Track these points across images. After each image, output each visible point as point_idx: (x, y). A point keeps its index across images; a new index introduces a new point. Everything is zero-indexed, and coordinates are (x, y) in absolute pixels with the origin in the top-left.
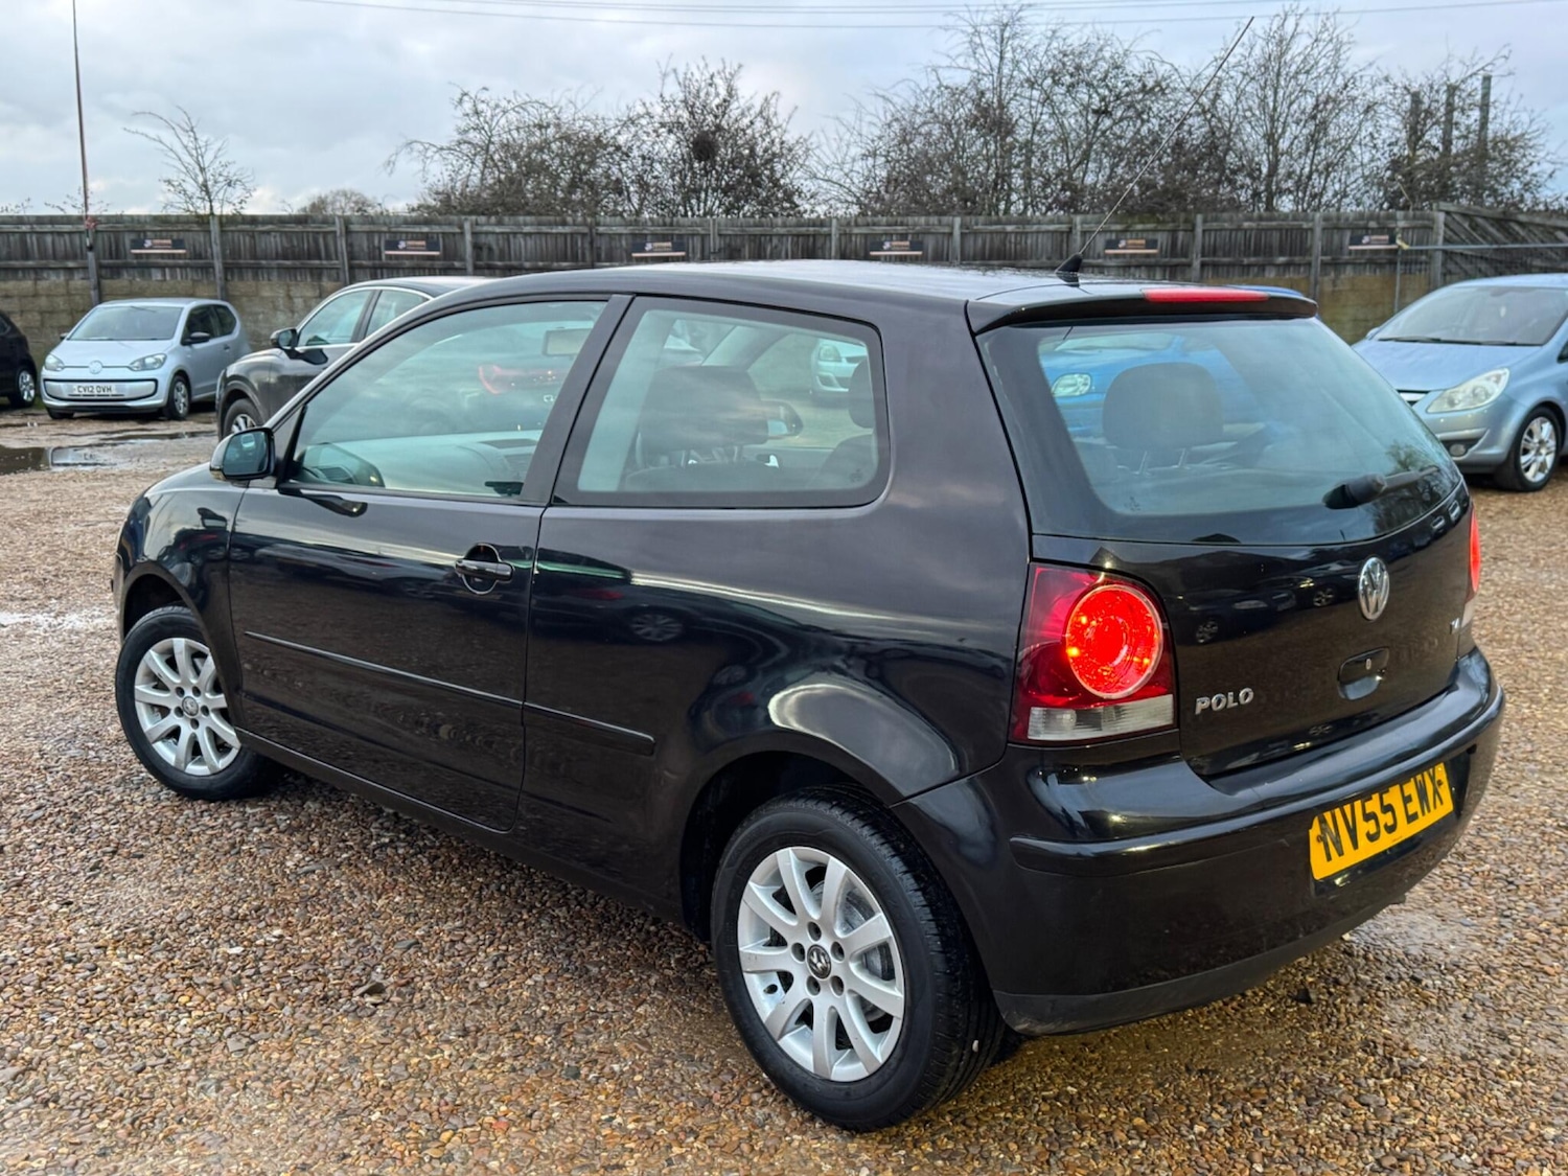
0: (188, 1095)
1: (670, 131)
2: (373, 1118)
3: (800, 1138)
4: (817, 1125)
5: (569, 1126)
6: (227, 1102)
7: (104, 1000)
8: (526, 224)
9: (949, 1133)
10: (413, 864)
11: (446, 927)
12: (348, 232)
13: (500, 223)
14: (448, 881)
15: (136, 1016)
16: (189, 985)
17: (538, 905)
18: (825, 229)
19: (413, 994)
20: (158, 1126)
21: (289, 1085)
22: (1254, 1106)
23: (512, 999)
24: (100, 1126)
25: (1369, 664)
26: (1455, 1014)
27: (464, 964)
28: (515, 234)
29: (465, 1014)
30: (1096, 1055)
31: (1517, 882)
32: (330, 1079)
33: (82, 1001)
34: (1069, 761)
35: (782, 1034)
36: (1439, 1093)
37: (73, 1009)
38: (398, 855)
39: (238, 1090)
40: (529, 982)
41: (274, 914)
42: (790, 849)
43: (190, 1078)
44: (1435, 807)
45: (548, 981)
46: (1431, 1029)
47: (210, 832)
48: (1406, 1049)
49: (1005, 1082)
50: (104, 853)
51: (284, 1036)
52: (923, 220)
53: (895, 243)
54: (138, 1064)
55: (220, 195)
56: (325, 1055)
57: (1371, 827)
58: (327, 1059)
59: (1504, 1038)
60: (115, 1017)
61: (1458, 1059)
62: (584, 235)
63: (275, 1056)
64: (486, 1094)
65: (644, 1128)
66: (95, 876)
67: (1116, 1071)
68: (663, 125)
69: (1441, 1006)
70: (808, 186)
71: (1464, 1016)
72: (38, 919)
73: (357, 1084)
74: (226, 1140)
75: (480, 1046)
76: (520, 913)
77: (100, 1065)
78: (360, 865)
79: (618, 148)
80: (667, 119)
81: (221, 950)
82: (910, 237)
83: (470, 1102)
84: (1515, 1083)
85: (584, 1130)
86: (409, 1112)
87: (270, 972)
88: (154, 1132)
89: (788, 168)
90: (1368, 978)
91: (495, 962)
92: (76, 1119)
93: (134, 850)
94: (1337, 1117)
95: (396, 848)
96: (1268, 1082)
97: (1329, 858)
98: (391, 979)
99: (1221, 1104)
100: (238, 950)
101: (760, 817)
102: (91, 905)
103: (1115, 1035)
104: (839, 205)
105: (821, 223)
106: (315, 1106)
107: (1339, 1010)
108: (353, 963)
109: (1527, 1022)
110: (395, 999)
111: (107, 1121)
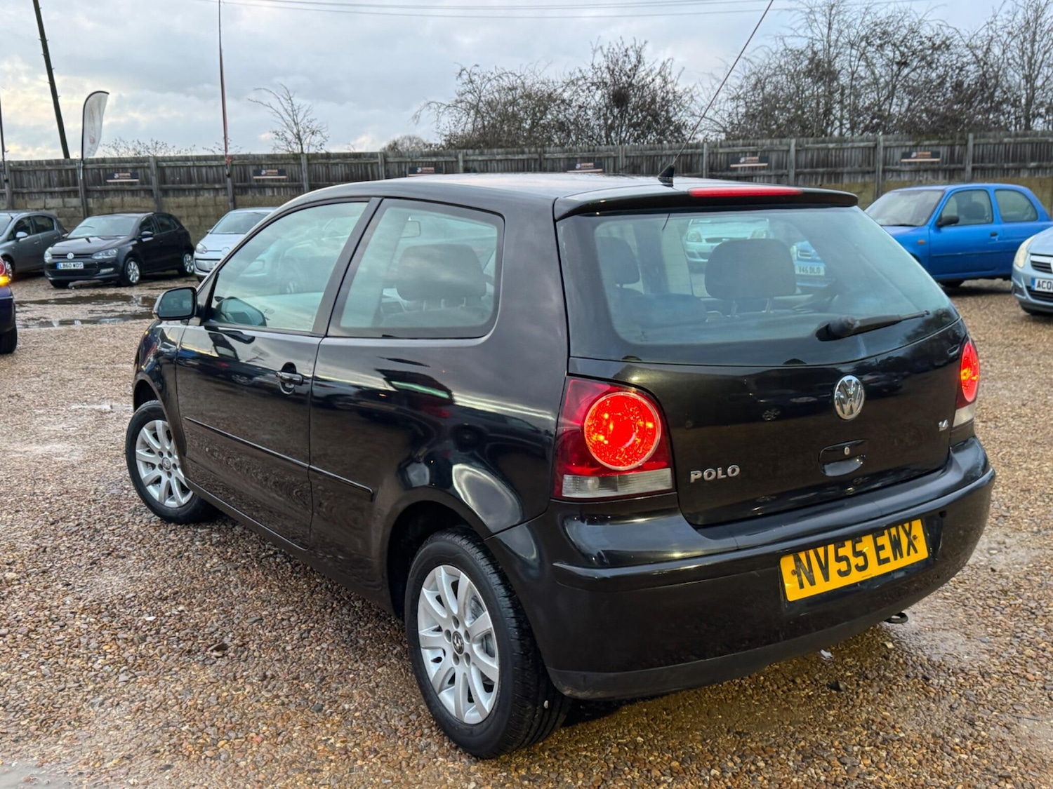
0: (82, 707)
1: (597, 89)
2: (183, 729)
3: (442, 760)
4: (458, 752)
5: (300, 743)
6: (103, 713)
7: (60, 645)
8: (498, 154)
9: (542, 763)
10: (282, 568)
11: (282, 610)
12: (386, 163)
13: (481, 154)
14: (298, 579)
15: (74, 657)
16: (114, 639)
17: (346, 598)
18: (699, 150)
19: (243, 652)
20: (55, 725)
21: (144, 705)
22: (763, 759)
23: (303, 658)
24: (22, 723)
25: (847, 451)
26: (945, 705)
27: (283, 634)
28: (491, 161)
29: (270, 667)
30: (670, 717)
31: (1037, 613)
32: (170, 702)
33: (47, 645)
34: (594, 512)
35: (441, 690)
36: (902, 759)
37: (40, 650)
38: (275, 562)
39: (113, 706)
40: (318, 648)
41: (185, 597)
42: (441, 567)
43: (88, 697)
44: (908, 554)
45: (330, 648)
46: (921, 714)
47: (170, 544)
48: (893, 727)
49: (597, 732)
50: (103, 554)
51: (155, 674)
52: (768, 141)
53: (748, 158)
54: (61, 686)
55: (308, 140)
56: (173, 688)
57: (843, 566)
58: (174, 691)
59: (972, 724)
60: (62, 656)
61: (929, 736)
62: (536, 160)
63: (145, 686)
64: (259, 718)
65: (346, 747)
66: (92, 569)
67: (677, 729)
68: (593, 84)
69: (937, 698)
70: (691, 122)
71: (951, 707)
72: (47, 594)
73: (184, 706)
74: (90, 737)
75: (269, 687)
76: (333, 603)
77: (41, 685)
78: (250, 568)
79: (563, 101)
80: (595, 81)
81: (142, 618)
82: (759, 154)
83: (246, 723)
84: (964, 756)
85: (308, 746)
86: (206, 727)
87: (165, 633)
88: (51, 729)
89: (677, 110)
90: (892, 675)
91: (302, 634)
92: (11, 718)
93: (121, 553)
94: (819, 771)
95: (275, 558)
96: (781, 743)
97: (802, 586)
98: (235, 642)
99: (739, 756)
100: (152, 618)
101: (427, 544)
102: (82, 586)
103: (690, 704)
104: (711, 134)
105: (697, 146)
106: (153, 720)
107: (858, 697)
108: (217, 630)
109: (995, 713)
110: (231, 654)
111: (28, 720)
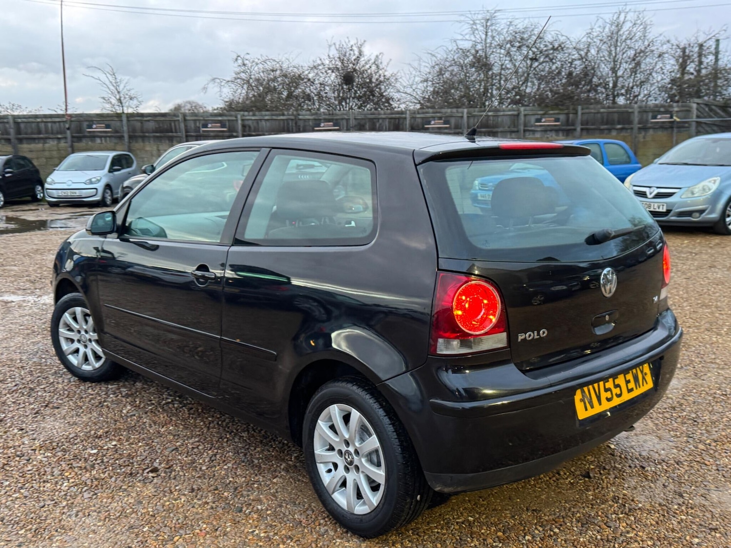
0: (62, 519)
1: (333, 72)
2: (145, 530)
3: (340, 541)
4: (349, 535)
5: (233, 535)
6: (80, 522)
7: (31, 474)
8: (266, 115)
9: (410, 539)
10: (180, 411)
11: (191, 441)
12: (185, 120)
13: (254, 115)
14: (195, 419)
15: (44, 482)
16: (71, 468)
17: (235, 431)
18: (404, 116)
19: (171, 472)
20: (46, 533)
21: (109, 514)
22: (556, 527)
23: (216, 475)
24: (20, 532)
25: (607, 318)
26: (659, 484)
27: (196, 458)
28: (261, 120)
29: (194, 482)
30: (485, 502)
31: (698, 421)
32: (128, 511)
33: (21, 475)
34: (457, 364)
35: (333, 493)
36: (645, 522)
37: (17, 478)
38: (174, 407)
39: (85, 516)
40: (225, 467)
41: (114, 435)
42: (335, 405)
43: (64, 511)
44: (643, 385)
45: (234, 467)
46: (647, 491)
47: (91, 397)
48: (633, 500)
49: (440, 515)
50: (42, 406)
51: (110, 491)
52: (449, 110)
53: (436, 121)
54: (42, 504)
55: (127, 104)
56: (127, 500)
57: (608, 395)
58: (128, 503)
59: (681, 496)
60: (34, 482)
61: (657, 505)
62: (292, 120)
63: (105, 500)
64: (198, 519)
65: (268, 536)
66: (36, 417)
67: (493, 510)
68: (329, 69)
69: (653, 480)
70: (396, 96)
71: (664, 485)
72: (7, 437)
73: (139, 514)
74: (76, 540)
75: (198, 497)
76: (226, 435)
77: (25, 504)
78: (156, 412)
79: (309, 80)
80: (331, 66)
81: (87, 451)
82: (443, 119)
83: (190, 523)
84: (683, 517)
85: (240, 537)
86: (161, 527)
87: (108, 462)
88: (44, 535)
89: (387, 87)
90: (620, 466)
91: (211, 458)
92: (10, 529)
93: (55, 405)
94: (595, 533)
95: (173, 404)
96: (564, 516)
97: (586, 409)
98: (163, 465)
99: (540, 526)
100: (95, 451)
101: (322, 390)
102: (33, 430)
103: (495, 493)
104: (411, 104)
105: (402, 113)
106: (119, 524)
107: (603, 482)
108: (146, 458)
109: (693, 488)
110: (163, 475)
111: (24, 530)
